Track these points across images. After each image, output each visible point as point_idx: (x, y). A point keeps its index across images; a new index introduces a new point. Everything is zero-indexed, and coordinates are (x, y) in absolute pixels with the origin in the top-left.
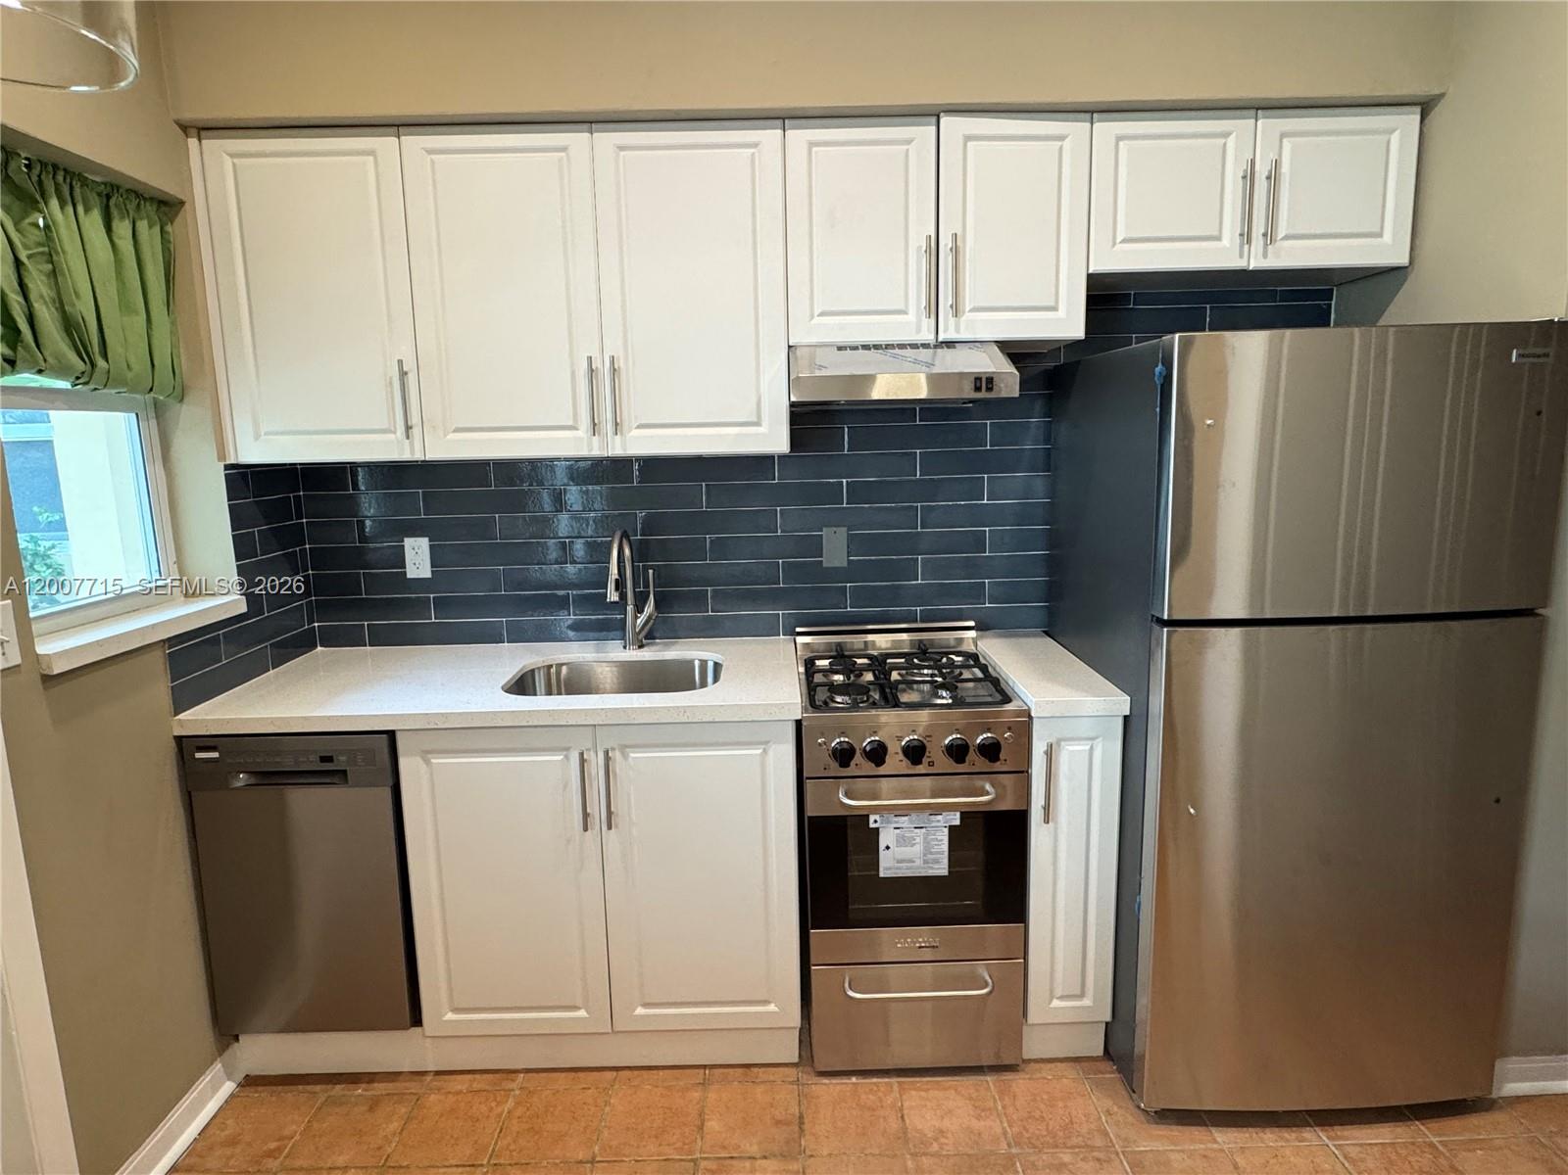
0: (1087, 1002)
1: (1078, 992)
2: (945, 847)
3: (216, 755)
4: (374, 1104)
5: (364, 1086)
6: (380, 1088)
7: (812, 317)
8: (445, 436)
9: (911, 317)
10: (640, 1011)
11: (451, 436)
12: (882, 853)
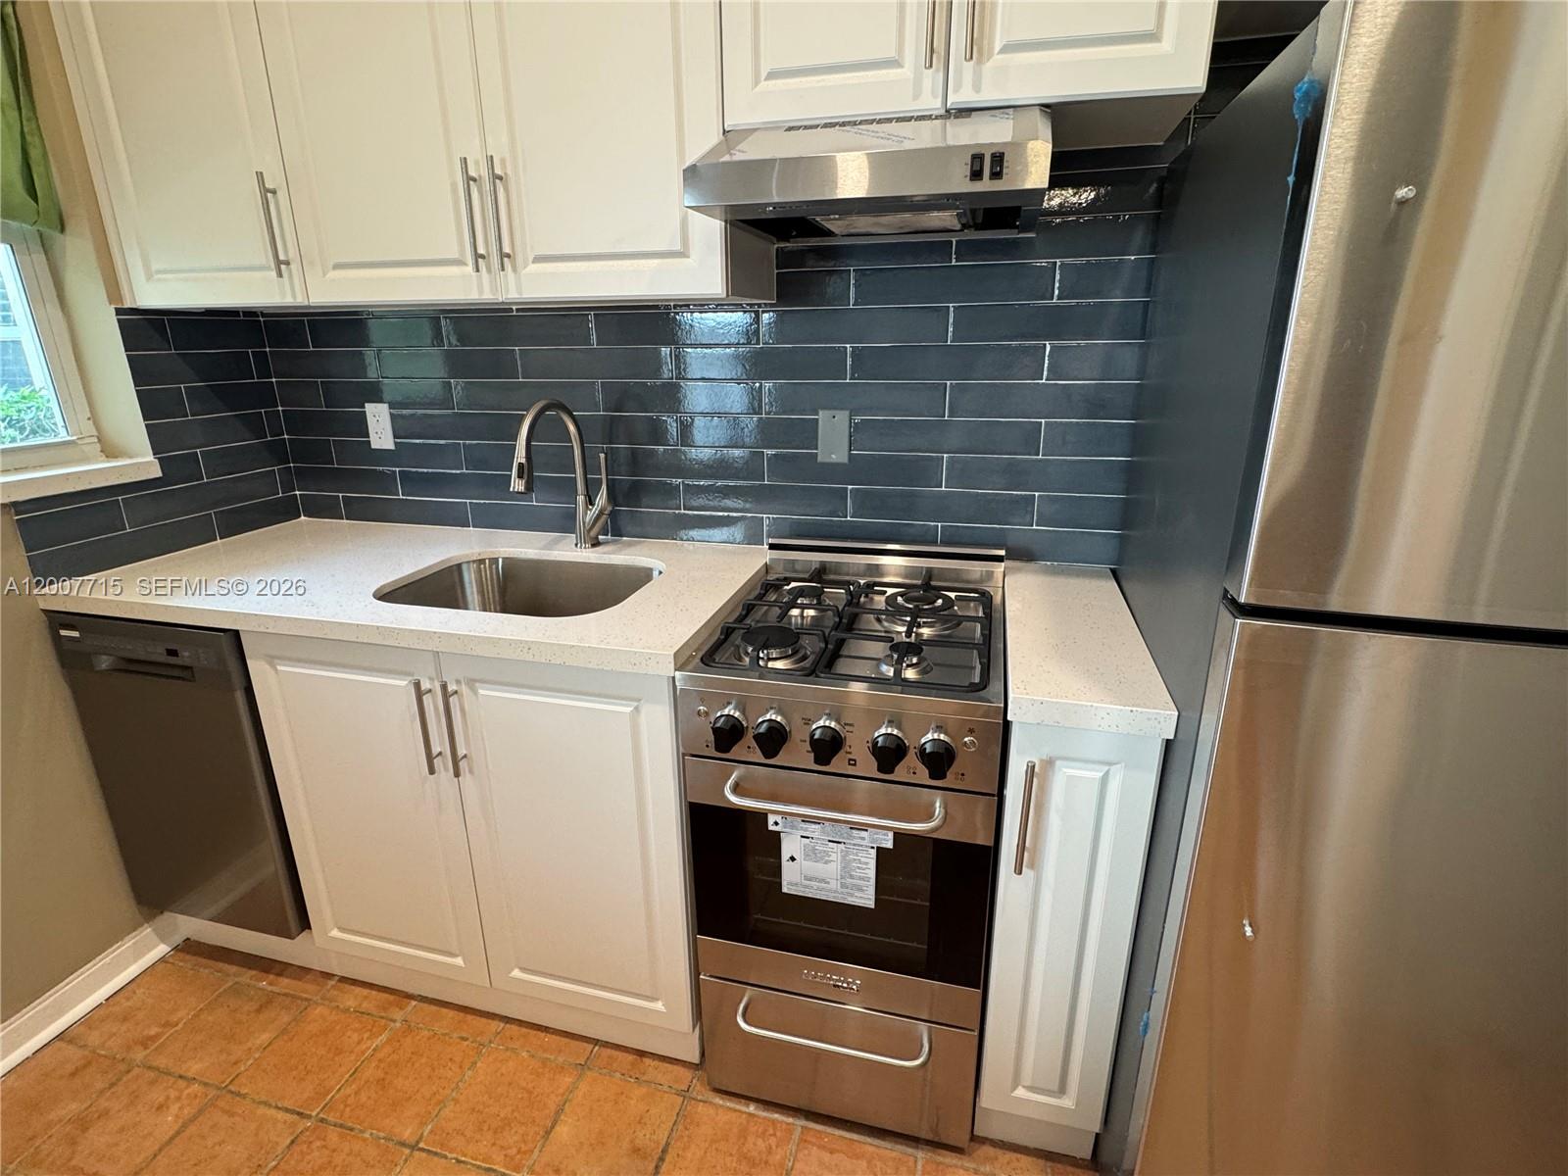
0: (1068, 1102)
1: (1055, 1087)
2: (872, 873)
3: (75, 634)
4: (268, 1002)
5: (272, 977)
6: (285, 984)
7: (757, 82)
8: (324, 275)
9: (906, 72)
10: (516, 973)
11: (333, 274)
12: (787, 867)
